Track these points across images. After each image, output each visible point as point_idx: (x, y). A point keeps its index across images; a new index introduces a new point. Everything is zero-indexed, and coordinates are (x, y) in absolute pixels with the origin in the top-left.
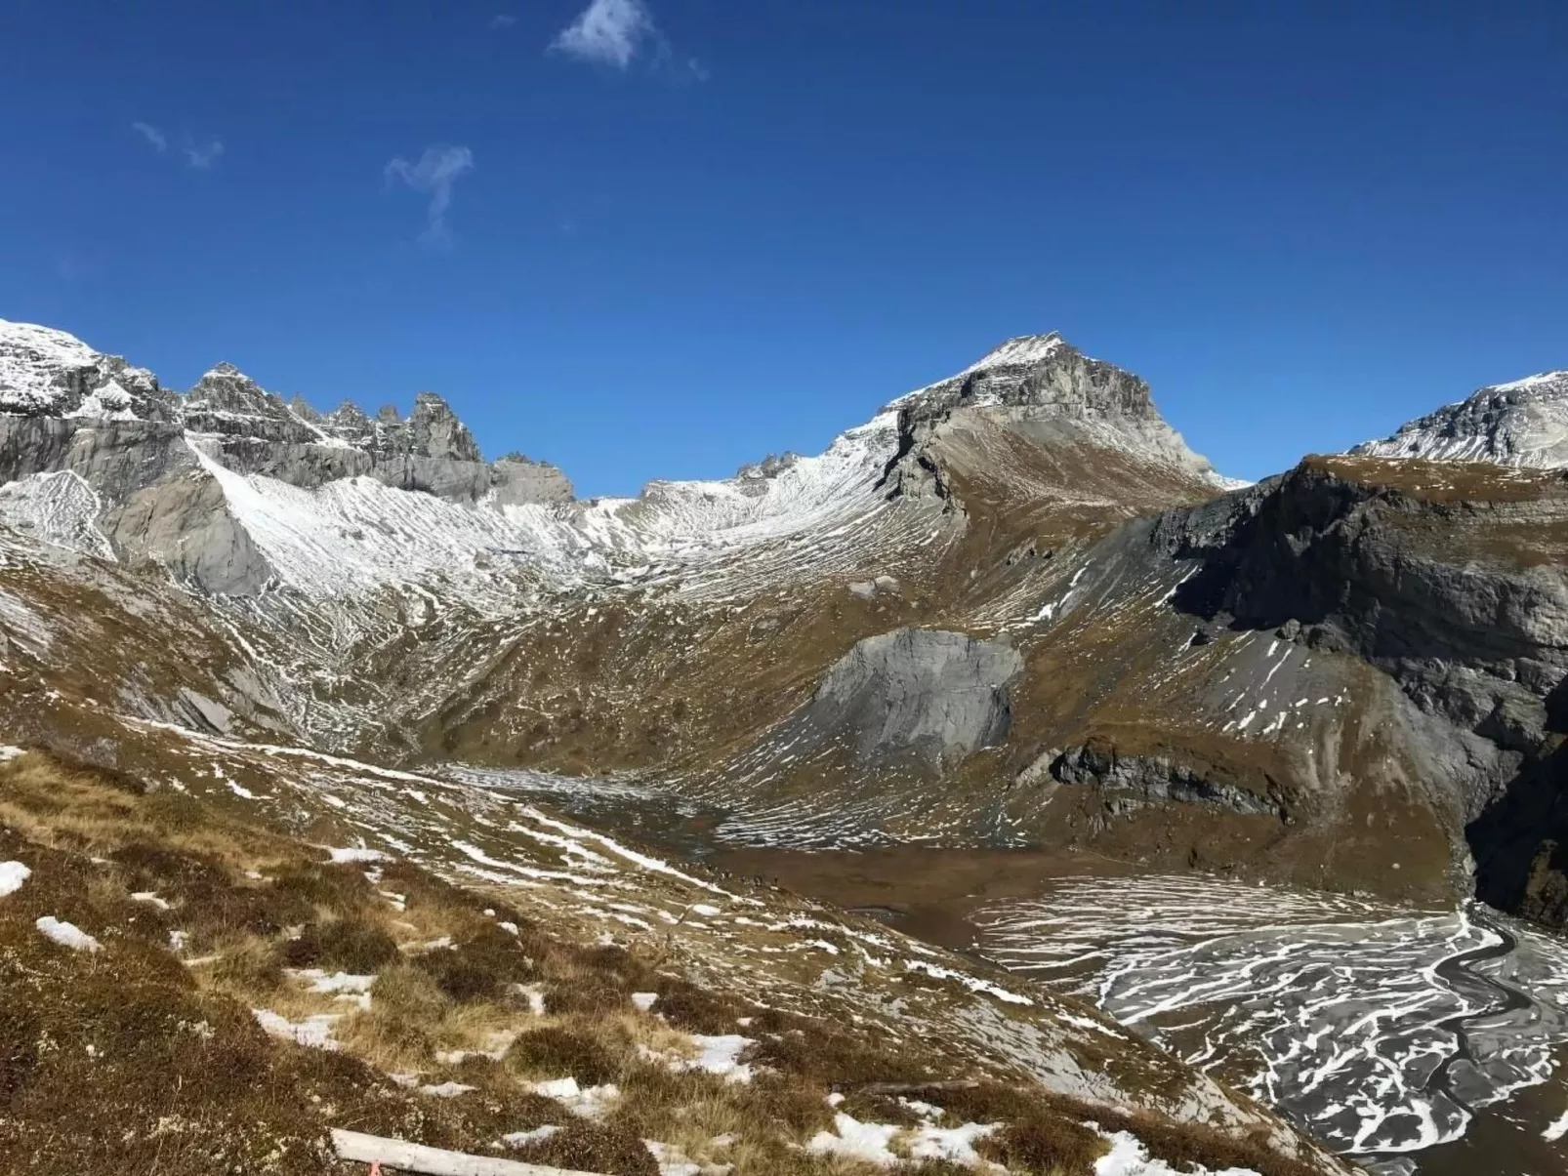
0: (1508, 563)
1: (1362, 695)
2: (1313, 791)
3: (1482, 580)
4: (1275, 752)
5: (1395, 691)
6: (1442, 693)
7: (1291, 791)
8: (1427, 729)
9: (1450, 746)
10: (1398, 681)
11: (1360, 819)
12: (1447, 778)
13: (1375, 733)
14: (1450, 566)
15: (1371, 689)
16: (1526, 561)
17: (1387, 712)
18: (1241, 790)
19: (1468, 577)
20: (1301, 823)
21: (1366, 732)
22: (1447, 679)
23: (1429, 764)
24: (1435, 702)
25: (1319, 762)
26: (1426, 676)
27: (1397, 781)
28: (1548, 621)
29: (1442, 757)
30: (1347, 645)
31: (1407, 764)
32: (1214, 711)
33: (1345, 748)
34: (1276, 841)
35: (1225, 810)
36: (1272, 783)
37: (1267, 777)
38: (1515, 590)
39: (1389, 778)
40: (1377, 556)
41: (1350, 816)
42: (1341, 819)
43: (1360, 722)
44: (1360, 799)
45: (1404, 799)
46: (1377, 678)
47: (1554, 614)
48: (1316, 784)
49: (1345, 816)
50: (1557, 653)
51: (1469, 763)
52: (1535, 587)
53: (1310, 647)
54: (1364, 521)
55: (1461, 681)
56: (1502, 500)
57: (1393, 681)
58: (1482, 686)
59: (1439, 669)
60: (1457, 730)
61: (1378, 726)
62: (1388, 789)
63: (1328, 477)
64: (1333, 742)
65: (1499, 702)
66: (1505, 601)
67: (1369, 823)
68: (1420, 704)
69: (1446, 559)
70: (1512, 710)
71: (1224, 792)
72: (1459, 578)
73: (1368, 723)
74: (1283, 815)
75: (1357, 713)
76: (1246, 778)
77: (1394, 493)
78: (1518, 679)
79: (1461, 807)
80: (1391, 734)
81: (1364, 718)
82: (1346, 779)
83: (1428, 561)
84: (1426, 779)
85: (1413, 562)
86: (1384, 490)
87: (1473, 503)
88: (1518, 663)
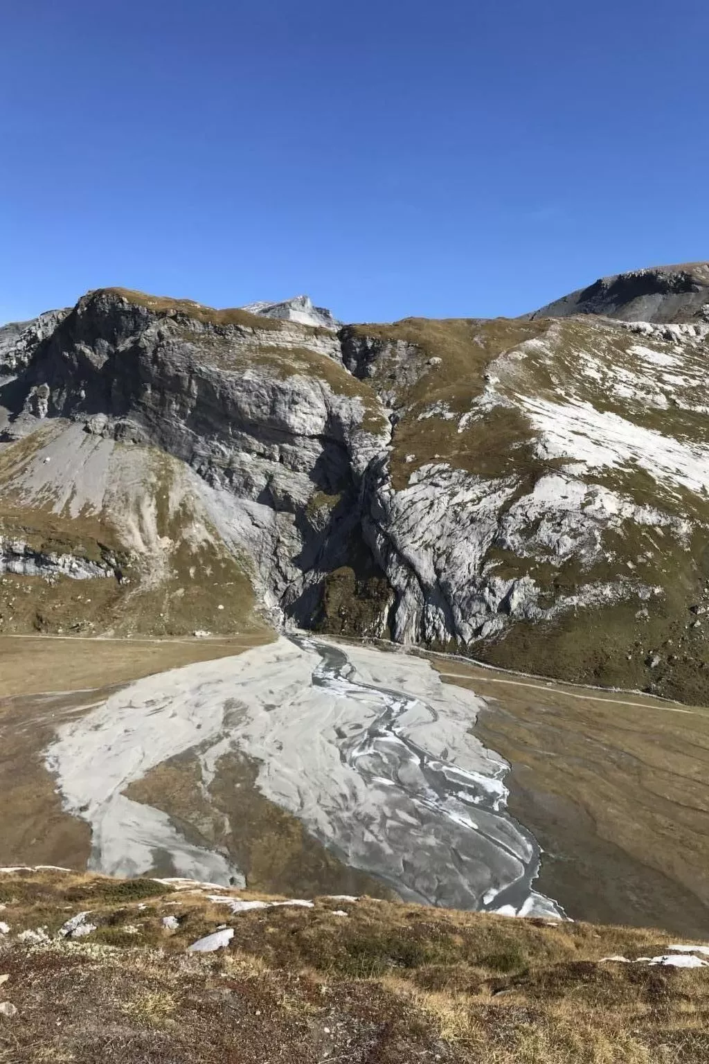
0: (276, 371)
1: (166, 476)
2: (141, 554)
3: (258, 384)
4: (102, 523)
5: (190, 472)
6: (229, 472)
7: (123, 553)
8: (218, 500)
9: (237, 512)
10: (191, 465)
11: (184, 574)
12: (239, 537)
13: (181, 505)
14: (234, 373)
15: (172, 472)
16: (286, 372)
17: (187, 489)
18: (77, 557)
19: (248, 381)
20: (136, 580)
21: (174, 505)
22: (231, 462)
23: (225, 526)
24: (223, 480)
25: (141, 530)
26: (214, 460)
27: (206, 541)
28: (304, 416)
29: (233, 521)
30: (147, 437)
31: (210, 528)
32: (37, 493)
33: (161, 517)
34: (116, 599)
35: (64, 577)
36: (105, 550)
37: (100, 545)
38: (283, 392)
39: (200, 540)
40: (173, 364)
41: (176, 572)
42: (169, 576)
43: (168, 498)
44: (180, 559)
45: (215, 554)
46: (175, 464)
47: (308, 411)
48: (143, 549)
49: (171, 572)
50: (308, 441)
51: (253, 524)
52: (296, 389)
53: (116, 439)
54: (160, 335)
55: (242, 463)
56: (260, 328)
57: (187, 465)
58: (257, 467)
59: (223, 454)
60: (240, 500)
61: (182, 500)
62: (201, 548)
63: (122, 302)
64: (149, 512)
65: (270, 477)
66: (275, 401)
67: (192, 575)
68: (211, 481)
69: (228, 367)
70: (281, 483)
71: (60, 561)
72: (240, 382)
73: (175, 498)
74: (119, 575)
75: (165, 490)
76: (80, 548)
77: (182, 315)
78: (281, 460)
79: (254, 558)
80: (193, 506)
81: (171, 494)
82: (166, 541)
83: (215, 368)
84: (225, 538)
85: (203, 369)
86: (172, 313)
87: (242, 327)
88: (282, 450)
